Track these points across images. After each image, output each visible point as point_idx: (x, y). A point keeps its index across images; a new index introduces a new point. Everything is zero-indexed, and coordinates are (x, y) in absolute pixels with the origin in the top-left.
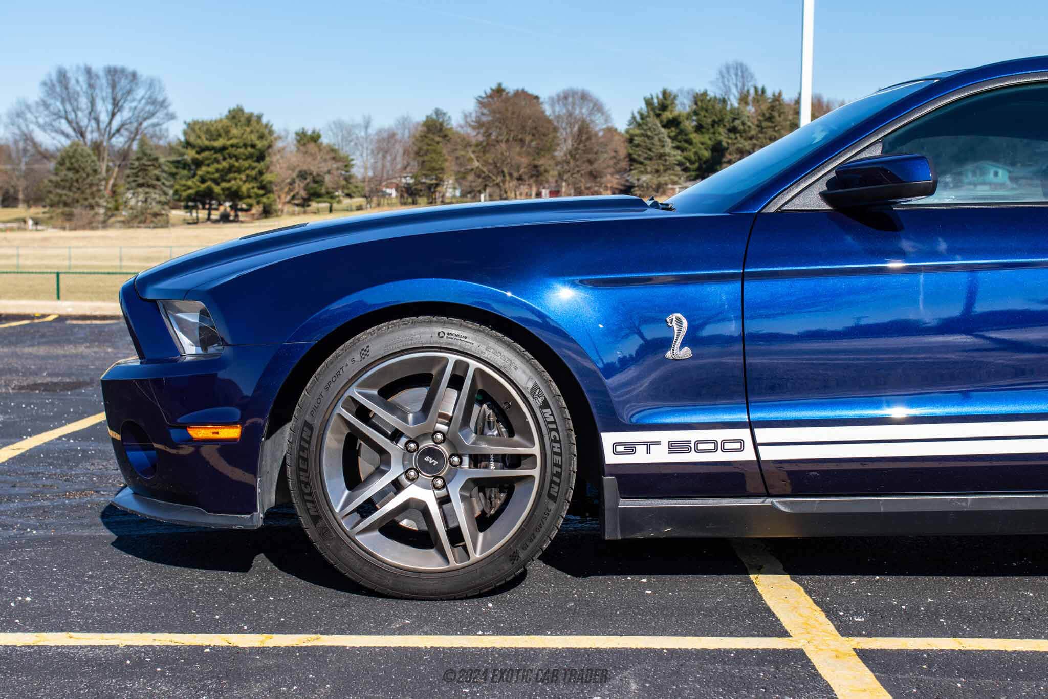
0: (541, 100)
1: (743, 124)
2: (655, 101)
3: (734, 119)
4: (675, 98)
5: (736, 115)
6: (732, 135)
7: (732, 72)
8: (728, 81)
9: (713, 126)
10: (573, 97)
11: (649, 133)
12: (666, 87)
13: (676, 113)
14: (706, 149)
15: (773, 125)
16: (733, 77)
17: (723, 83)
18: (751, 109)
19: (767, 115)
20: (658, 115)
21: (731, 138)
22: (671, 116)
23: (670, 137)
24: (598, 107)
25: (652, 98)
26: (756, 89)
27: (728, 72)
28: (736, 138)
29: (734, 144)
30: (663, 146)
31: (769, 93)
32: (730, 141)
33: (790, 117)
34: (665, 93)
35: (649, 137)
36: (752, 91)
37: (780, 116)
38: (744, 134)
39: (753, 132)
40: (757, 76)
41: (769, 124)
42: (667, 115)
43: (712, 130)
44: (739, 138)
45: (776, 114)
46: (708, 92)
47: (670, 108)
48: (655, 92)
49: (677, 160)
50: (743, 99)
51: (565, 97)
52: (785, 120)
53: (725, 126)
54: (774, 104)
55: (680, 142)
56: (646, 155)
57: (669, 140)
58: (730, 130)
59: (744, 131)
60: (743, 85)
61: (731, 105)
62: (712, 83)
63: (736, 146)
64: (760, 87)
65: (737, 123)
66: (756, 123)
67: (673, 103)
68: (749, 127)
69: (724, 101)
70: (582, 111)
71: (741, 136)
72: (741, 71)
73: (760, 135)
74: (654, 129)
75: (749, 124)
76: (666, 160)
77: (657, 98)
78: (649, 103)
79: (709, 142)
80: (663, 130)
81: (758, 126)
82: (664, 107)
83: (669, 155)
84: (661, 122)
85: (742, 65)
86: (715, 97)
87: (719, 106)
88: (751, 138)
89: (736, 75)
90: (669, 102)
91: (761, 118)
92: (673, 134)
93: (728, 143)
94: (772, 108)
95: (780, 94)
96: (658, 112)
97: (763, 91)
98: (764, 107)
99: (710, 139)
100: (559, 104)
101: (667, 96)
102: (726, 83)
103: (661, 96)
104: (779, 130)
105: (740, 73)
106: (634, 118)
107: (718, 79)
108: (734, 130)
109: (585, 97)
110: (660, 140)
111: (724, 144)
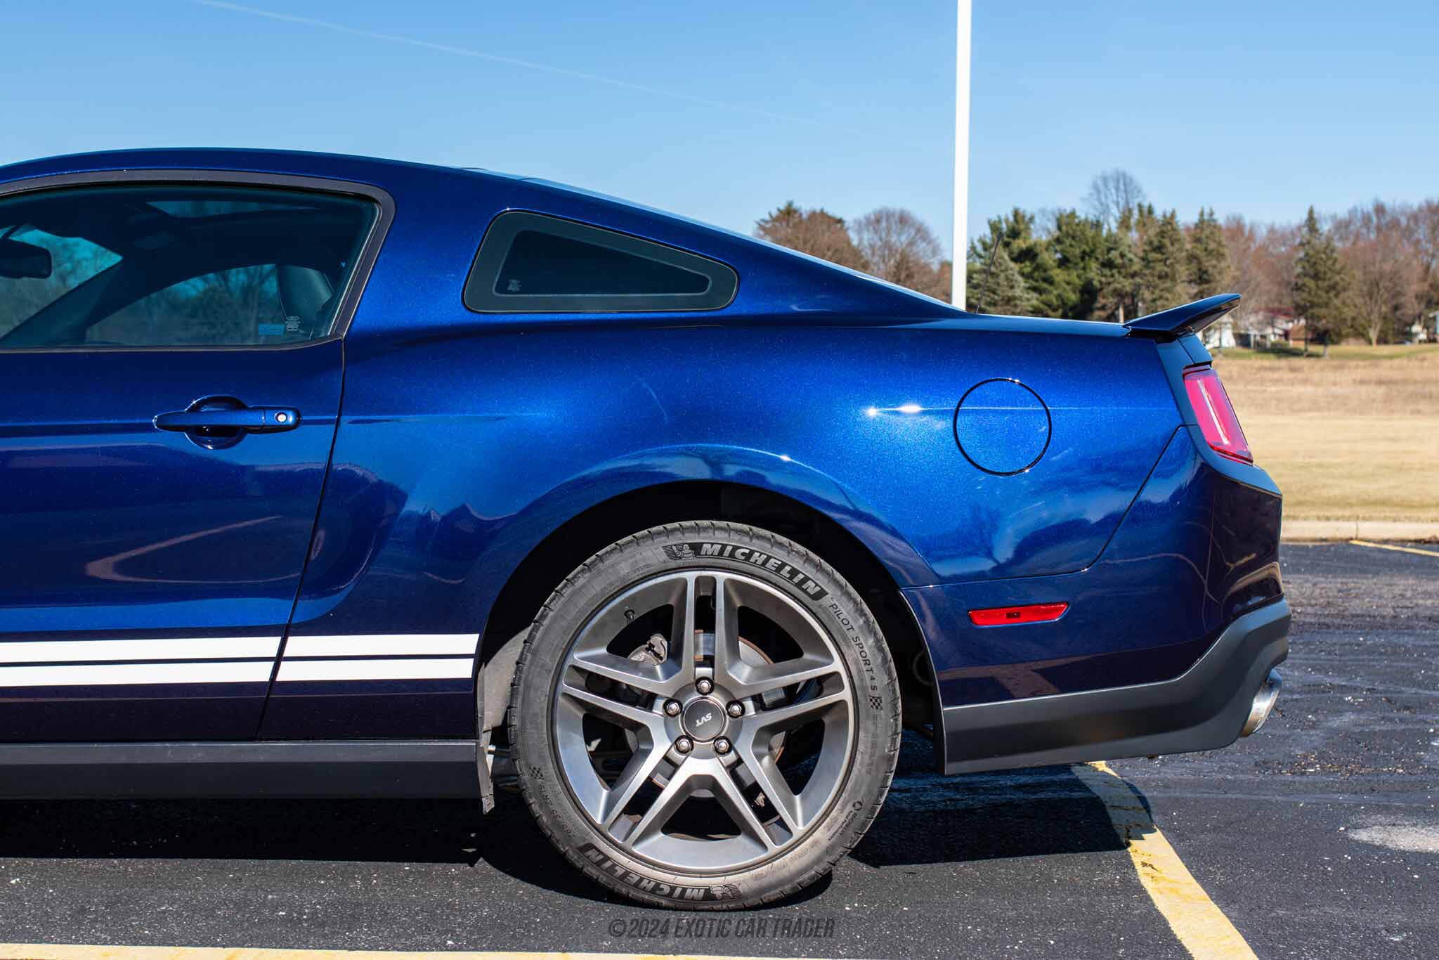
0: (846, 225)
1: (1122, 256)
2: (1004, 226)
3: (1109, 250)
4: (1032, 219)
5: (1113, 243)
6: (1107, 272)
7: (1111, 185)
8: (1106, 197)
9: (1083, 259)
10: (888, 220)
11: (993, 269)
12: (1017, 205)
13: (1031, 242)
14: (1074, 292)
15: (1164, 257)
16: (1113, 191)
17: (1099, 200)
18: (1134, 235)
19: (1156, 243)
20: (1007, 245)
21: (1105, 276)
22: (1024, 246)
23: (1022, 274)
24: (922, 233)
25: (1000, 222)
26: (1140, 206)
27: (1106, 185)
28: (1112, 276)
29: (1109, 284)
30: (1012, 287)
31: (1158, 214)
32: (1103, 279)
33: (1188, 246)
34: (1016, 213)
35: (992, 274)
36: (1136, 213)
37: (1172, 244)
38: (1123, 270)
39: (1136, 267)
40: (1145, 190)
41: (1159, 256)
42: (1019, 244)
43: (1082, 265)
44: (1117, 275)
45: (1167, 242)
46: (1078, 213)
47: (1023, 234)
48: (1003, 212)
49: (1032, 306)
50: (1124, 223)
51: (877, 221)
52: (1181, 250)
53: (1097, 259)
54: (1164, 228)
55: (1037, 281)
56: (988, 299)
57: (1020, 279)
58: (1104, 265)
59: (1124, 266)
60: (1127, 203)
61: (1110, 230)
62: (1083, 200)
63: (1112, 287)
64: (1146, 204)
65: (1114, 254)
66: (1141, 254)
67: (1028, 228)
68: (1131, 260)
69: (1097, 225)
70: (900, 240)
71: (1119, 272)
72: (1124, 182)
73: (1147, 272)
74: (1000, 264)
75: (1131, 256)
76: (1016, 306)
77: (1007, 221)
78: (994, 227)
79: (1077, 281)
80: (1012, 265)
81: (1143, 259)
82: (1015, 234)
83: (1020, 298)
84: (1011, 254)
85: (1124, 176)
86: (1086, 220)
87: (1090, 233)
88: (1133, 275)
89: (1117, 189)
90: (1022, 227)
91: (1147, 248)
92: (1027, 270)
93: (1101, 282)
94: (1162, 234)
95: (1173, 215)
96: (1006, 239)
97: (1150, 211)
98: (1152, 232)
99: (1079, 277)
100: (868, 230)
101: (1019, 218)
102: (1103, 200)
103: (1011, 218)
104: (1172, 264)
105: (1122, 187)
106: (973, 248)
107: (1091, 194)
108: (1109, 264)
109: (904, 220)
110: (1007, 279)
111: (1096, 283)
